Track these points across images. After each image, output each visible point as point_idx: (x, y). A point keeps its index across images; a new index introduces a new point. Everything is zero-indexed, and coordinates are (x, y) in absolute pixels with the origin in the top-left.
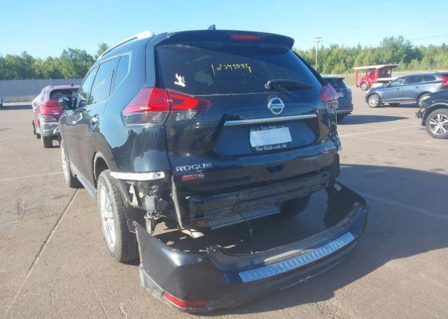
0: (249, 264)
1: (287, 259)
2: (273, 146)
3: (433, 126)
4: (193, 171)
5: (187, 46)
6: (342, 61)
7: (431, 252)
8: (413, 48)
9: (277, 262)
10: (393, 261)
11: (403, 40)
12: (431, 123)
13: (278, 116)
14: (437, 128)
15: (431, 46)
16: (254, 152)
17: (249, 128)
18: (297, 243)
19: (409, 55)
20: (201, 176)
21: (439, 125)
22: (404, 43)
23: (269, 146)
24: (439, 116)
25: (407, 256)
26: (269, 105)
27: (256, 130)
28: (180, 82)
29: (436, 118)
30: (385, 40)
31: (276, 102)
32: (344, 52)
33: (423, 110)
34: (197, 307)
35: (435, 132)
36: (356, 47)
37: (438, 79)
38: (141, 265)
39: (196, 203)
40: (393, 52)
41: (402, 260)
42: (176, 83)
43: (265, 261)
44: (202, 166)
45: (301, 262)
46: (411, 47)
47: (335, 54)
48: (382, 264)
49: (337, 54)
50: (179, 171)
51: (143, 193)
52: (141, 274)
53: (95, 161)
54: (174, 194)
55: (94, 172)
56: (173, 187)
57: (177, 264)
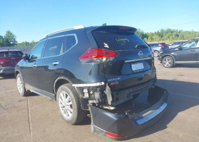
0: (138, 117)
1: (149, 114)
2: (139, 70)
3: (165, 63)
4: (114, 81)
5: (104, 32)
7: (191, 108)
8: (144, 33)
9: (147, 116)
10: (180, 112)
12: (164, 62)
13: (141, 58)
14: (166, 64)
15: (151, 33)
16: (133, 73)
17: (131, 63)
18: (150, 108)
19: (143, 36)
20: (117, 83)
21: (167, 63)
22: (141, 31)
23: (137, 70)
24: (167, 59)
25: (183, 110)
26: (139, 54)
27: (133, 64)
28: (106, 46)
29: (166, 60)
31: (141, 53)
33: (161, 57)
34: (122, 137)
35: (166, 66)
37: (160, 45)
38: (92, 123)
39: (116, 94)
41: (183, 112)
42: (105, 46)
43: (143, 115)
44: (117, 79)
45: (152, 117)
46: (143, 33)
48: (177, 114)
50: (109, 81)
51: (93, 92)
52: (92, 127)
53: (56, 81)
54: (108, 91)
55: (54, 86)
56: (108, 88)
57: (115, 119)
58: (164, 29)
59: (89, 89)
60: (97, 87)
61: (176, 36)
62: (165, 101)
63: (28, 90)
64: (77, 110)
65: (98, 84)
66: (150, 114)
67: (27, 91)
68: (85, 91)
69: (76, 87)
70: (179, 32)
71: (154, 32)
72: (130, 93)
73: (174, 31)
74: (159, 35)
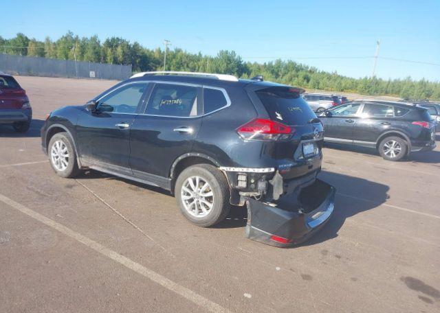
2: (310, 154)
4: (285, 168)
6: (186, 65)
8: (242, 63)
9: (316, 218)
10: (348, 218)
11: (235, 55)
16: (306, 157)
18: (319, 208)
19: (239, 68)
20: (289, 170)
22: (236, 57)
27: (305, 145)
28: (279, 117)
30: (222, 53)
32: (187, 57)
36: (198, 55)
38: (249, 224)
40: (228, 64)
42: (277, 117)
43: (312, 217)
44: (289, 165)
47: (179, 58)
49: (181, 58)
50: (281, 167)
51: (255, 180)
52: (248, 229)
53: (180, 158)
54: (277, 180)
55: (173, 166)
56: (278, 176)
57: (288, 218)
58: (283, 60)
59: (249, 175)
60: (263, 174)
61: (305, 79)
62: (331, 200)
63: (82, 167)
64: (222, 205)
65: (266, 170)
66: (320, 216)
67: (80, 167)
68: (242, 178)
69: (226, 172)
70: (310, 71)
71: (263, 64)
72: (298, 186)
73: (302, 69)
74: (273, 72)
